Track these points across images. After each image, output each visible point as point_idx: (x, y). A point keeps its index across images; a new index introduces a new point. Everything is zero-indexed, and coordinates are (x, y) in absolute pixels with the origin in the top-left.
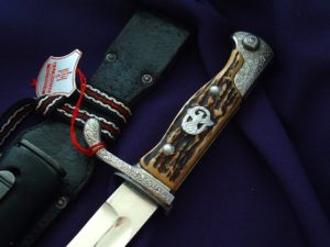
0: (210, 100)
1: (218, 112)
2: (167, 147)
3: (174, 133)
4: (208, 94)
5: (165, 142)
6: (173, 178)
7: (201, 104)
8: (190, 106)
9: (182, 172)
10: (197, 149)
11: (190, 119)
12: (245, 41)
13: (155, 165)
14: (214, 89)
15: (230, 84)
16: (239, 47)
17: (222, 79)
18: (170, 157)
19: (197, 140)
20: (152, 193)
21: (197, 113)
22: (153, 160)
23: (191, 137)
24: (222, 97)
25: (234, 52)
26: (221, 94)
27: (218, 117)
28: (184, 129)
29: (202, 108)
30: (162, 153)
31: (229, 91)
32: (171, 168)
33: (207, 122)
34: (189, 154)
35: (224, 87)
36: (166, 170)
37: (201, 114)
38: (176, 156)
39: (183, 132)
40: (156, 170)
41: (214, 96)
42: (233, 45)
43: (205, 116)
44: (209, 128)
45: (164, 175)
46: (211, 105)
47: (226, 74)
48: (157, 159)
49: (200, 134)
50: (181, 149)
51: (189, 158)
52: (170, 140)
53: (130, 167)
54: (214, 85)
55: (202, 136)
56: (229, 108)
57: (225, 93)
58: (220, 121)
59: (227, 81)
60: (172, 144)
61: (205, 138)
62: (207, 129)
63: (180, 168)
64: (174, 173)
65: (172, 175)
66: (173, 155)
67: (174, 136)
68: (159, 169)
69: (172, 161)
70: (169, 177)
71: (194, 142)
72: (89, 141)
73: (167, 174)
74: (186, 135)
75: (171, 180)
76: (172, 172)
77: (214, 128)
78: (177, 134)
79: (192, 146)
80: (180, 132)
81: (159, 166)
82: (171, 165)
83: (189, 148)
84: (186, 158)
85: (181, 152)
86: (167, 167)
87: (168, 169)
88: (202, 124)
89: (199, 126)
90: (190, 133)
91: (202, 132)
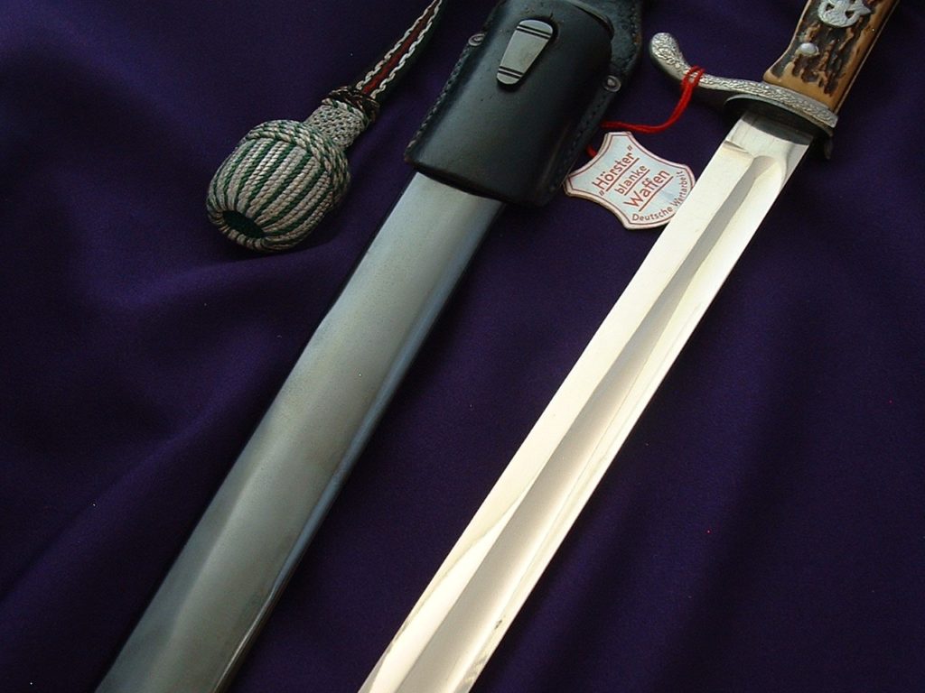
2: (806, 48)
3: (809, 30)
5: (798, 44)
6: (829, 89)
9: (839, 80)
10: (855, 49)
11: (830, 6)
13: (795, 72)
18: (815, 60)
19: (851, 35)
20: (801, 112)
22: (790, 65)
23: (838, 32)
28: (825, 20)
30: (801, 56)
32: (822, 74)
33: (859, 9)
34: (843, 55)
36: (815, 78)
38: (826, 57)
39: (824, 25)
40: (799, 80)
44: (865, 18)
45: (813, 85)
48: (796, 63)
49: (853, 26)
50: (829, 48)
51: (845, 62)
52: (806, 37)
55: (856, 28)
58: (878, 8)
60: (811, 42)
61: (862, 32)
62: (861, 19)
63: (834, 74)
64: (829, 81)
65: (826, 83)
66: (819, 57)
67: (812, 33)
68: (802, 78)
69: (820, 65)
70: (822, 89)
71: (846, 37)
72: (668, 62)
73: (818, 83)
74: (830, 29)
75: (826, 92)
76: (825, 79)
77: (873, 18)
78: (815, 29)
79: (844, 43)
80: (819, 26)
81: (802, 71)
82: (820, 70)
83: (841, 47)
84: (840, 61)
85: (831, 53)
86: (815, 73)
87: (818, 76)
88: (853, 12)
89: (849, 14)
90: (835, 24)
91: (856, 23)
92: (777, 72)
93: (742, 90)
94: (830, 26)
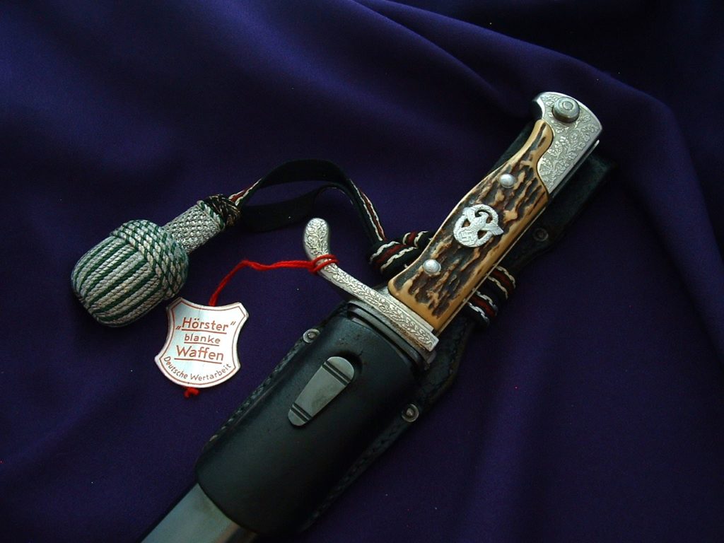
0: (499, 196)
1: (510, 214)
2: (431, 265)
3: (441, 244)
4: (495, 186)
5: (427, 257)
6: (438, 310)
7: (485, 201)
8: (467, 204)
9: (452, 302)
10: (476, 270)
11: (466, 223)
12: (556, 106)
13: (411, 290)
14: (506, 178)
15: (530, 172)
16: (547, 116)
17: (518, 164)
18: (434, 279)
19: (477, 255)
20: (405, 333)
21: (477, 215)
22: (409, 283)
23: (468, 250)
24: (518, 191)
25: (539, 124)
26: (516, 187)
27: (511, 222)
28: (457, 237)
29: (486, 207)
30: (422, 273)
31: (529, 183)
32: (436, 295)
33: (493, 229)
34: (464, 275)
35: (522, 176)
36: (427, 299)
37: (485, 216)
38: (444, 279)
39: (455, 242)
40: (413, 298)
41: (505, 190)
42: (537, 113)
43: (490, 219)
44: (496, 238)
45: (424, 306)
46: (500, 203)
47: (524, 157)
48: (415, 282)
49: (481, 247)
50: (451, 268)
51: (463, 282)
52: (434, 253)
53: (373, 292)
54: (505, 172)
55: (484, 249)
56: (528, 208)
57: (522, 185)
58: (513, 228)
59: (526, 167)
60: (437, 260)
61: (489, 253)
62: (492, 239)
63: (448, 295)
64: (440, 303)
65: (436, 306)
66: (439, 277)
67: (442, 248)
68: (416, 297)
69: (437, 286)
70: (432, 310)
71: (471, 257)
72: (312, 252)
73: (428, 304)
74: (459, 247)
75: (434, 314)
76: (437, 301)
77: (504, 238)
78: (446, 245)
79: (468, 263)
80: (450, 242)
81: (417, 291)
82: (435, 291)
83: (463, 267)
84: (459, 281)
85: (451, 273)
86: (428, 294)
87: (431, 297)
88: (486, 232)
89: (481, 233)
90: (465, 244)
91: (485, 244)
92: (399, 284)
93: (362, 298)
94: (460, 244)
